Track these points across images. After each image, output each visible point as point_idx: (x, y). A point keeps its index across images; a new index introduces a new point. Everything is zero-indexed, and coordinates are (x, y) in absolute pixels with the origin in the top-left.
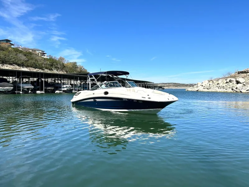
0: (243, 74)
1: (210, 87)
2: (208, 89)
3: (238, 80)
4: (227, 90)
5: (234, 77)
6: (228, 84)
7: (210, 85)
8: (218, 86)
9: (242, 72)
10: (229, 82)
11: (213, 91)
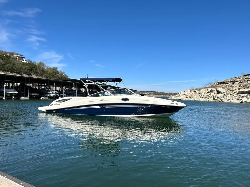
0: (223, 85)
1: (192, 96)
2: (190, 98)
3: (218, 90)
4: (209, 100)
5: (215, 87)
6: (210, 94)
7: (192, 94)
8: (200, 95)
9: (222, 83)
10: (211, 92)
11: (196, 99)
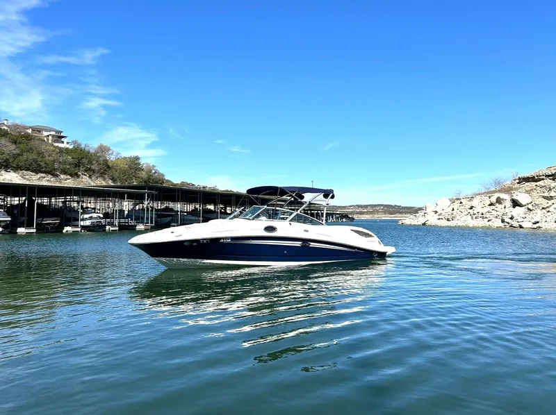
0: (528, 184)
1: (452, 214)
2: (448, 220)
4: (490, 223)
5: (508, 190)
6: (493, 207)
7: (453, 210)
8: (472, 213)
9: (527, 180)
10: (497, 202)
11: (460, 224)
